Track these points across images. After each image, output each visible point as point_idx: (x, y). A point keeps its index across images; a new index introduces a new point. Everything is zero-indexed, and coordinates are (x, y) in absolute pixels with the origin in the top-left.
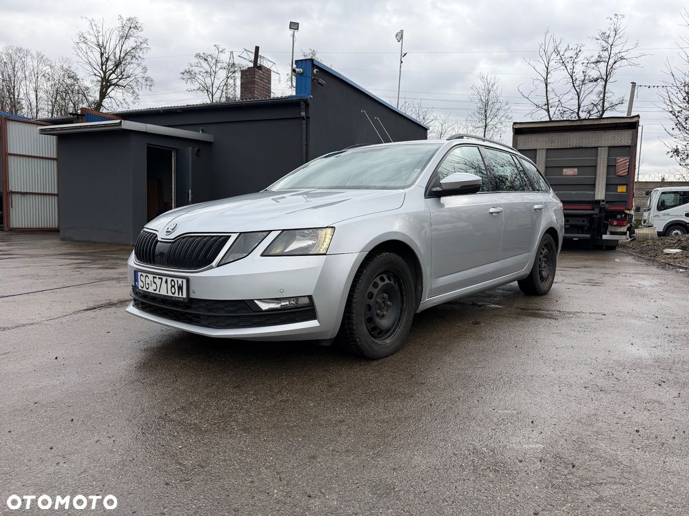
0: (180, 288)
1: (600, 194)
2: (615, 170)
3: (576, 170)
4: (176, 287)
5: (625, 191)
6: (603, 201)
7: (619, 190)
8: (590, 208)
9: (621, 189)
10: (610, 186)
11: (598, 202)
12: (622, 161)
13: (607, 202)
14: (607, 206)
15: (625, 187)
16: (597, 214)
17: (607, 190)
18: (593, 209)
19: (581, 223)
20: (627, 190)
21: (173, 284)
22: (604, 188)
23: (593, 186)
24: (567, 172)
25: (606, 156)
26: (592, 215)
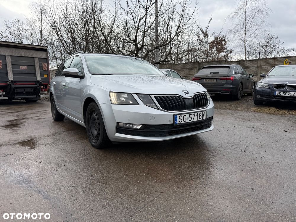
0: (203, 115)
1: (39, 78)
2: (42, 68)
3: (26, 67)
4: (202, 116)
5: (47, 77)
6: (41, 81)
7: (45, 76)
8: (34, 84)
9: (46, 76)
10: (42, 75)
11: (38, 81)
12: (44, 64)
13: (42, 81)
14: (43, 83)
15: (47, 75)
16: (38, 87)
17: (41, 77)
18: (36, 84)
19: (30, 91)
20: (48, 76)
21: (200, 115)
22: (40, 75)
23: (35, 74)
24: (22, 67)
25: (38, 62)
26: (36, 87)
